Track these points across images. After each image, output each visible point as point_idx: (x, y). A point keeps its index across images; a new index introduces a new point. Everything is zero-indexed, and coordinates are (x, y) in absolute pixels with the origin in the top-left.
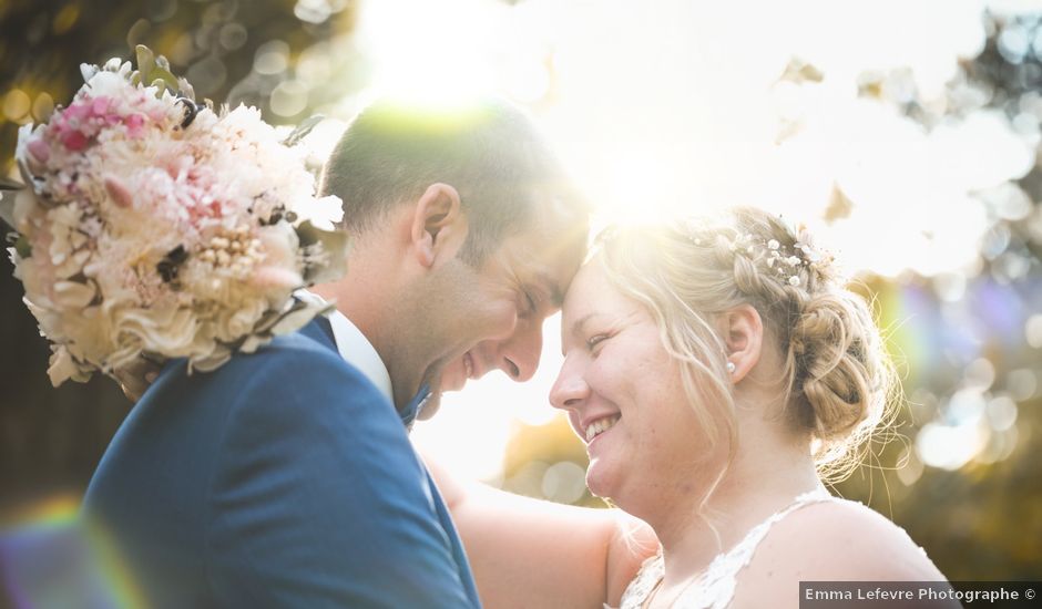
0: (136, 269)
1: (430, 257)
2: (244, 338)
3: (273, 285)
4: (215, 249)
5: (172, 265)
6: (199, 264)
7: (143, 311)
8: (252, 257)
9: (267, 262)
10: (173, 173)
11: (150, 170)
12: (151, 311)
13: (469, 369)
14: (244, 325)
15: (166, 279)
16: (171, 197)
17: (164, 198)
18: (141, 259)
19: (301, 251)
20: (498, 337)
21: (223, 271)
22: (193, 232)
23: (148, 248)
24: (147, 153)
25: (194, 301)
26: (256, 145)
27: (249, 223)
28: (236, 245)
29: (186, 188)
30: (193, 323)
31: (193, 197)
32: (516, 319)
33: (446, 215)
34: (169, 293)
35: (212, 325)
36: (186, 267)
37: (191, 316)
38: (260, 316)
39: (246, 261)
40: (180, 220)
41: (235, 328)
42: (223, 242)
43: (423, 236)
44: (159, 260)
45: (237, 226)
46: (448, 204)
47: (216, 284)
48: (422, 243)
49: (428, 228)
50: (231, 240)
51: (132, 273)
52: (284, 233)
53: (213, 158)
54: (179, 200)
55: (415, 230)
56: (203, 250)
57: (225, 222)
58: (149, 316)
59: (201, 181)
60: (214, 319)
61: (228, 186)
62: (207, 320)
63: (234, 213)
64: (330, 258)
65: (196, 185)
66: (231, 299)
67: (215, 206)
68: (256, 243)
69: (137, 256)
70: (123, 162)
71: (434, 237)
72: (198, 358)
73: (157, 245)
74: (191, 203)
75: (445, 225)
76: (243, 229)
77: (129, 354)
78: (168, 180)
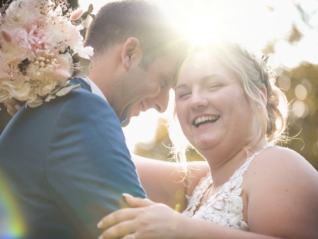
0: (10, 65)
1: (128, 65)
2: (48, 95)
3: (60, 76)
4: (40, 61)
5: (24, 65)
6: (34, 66)
7: (12, 82)
8: (53, 65)
9: (59, 67)
10: (28, 31)
11: (19, 29)
12: (14, 82)
13: (141, 108)
14: (48, 90)
15: (21, 70)
16: (26, 40)
17: (23, 40)
18: (12, 62)
19: (73, 65)
20: (153, 96)
21: (42, 69)
22: (33, 54)
23: (15, 58)
24: (20, 22)
25: (30, 79)
26: (62, 24)
27: (54, 53)
28: (48, 60)
29: (33, 37)
30: (29, 87)
31: (35, 41)
32: (159, 89)
33: (134, 49)
34: (21, 76)
35: (36, 89)
36: (29, 67)
37: (28, 85)
38: (54, 88)
39: (51, 66)
40: (29, 49)
41: (45, 91)
42: (43, 59)
43: (125, 57)
44: (19, 63)
45: (50, 53)
46: (135, 45)
47: (39, 74)
48: (125, 60)
49: (127, 54)
50: (46, 58)
51: (8, 67)
52: (67, 58)
53: (45, 27)
54: (29, 41)
55: (123, 55)
56: (35, 60)
57: (45, 51)
58: (13, 84)
59: (38, 35)
60: (37, 87)
61: (48, 38)
62: (35, 87)
63: (49, 48)
64: (83, 69)
65: (36, 36)
66: (44, 80)
67: (43, 45)
68: (55, 60)
69: (11, 60)
70: (10, 25)
71: (130, 57)
72: (30, 102)
73: (19, 57)
74: (33, 42)
75: (134, 53)
76: (52, 54)
77: (3, 98)
78: (26, 33)
